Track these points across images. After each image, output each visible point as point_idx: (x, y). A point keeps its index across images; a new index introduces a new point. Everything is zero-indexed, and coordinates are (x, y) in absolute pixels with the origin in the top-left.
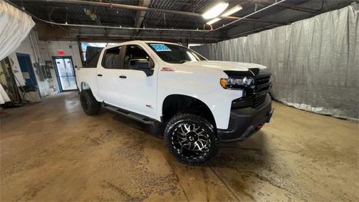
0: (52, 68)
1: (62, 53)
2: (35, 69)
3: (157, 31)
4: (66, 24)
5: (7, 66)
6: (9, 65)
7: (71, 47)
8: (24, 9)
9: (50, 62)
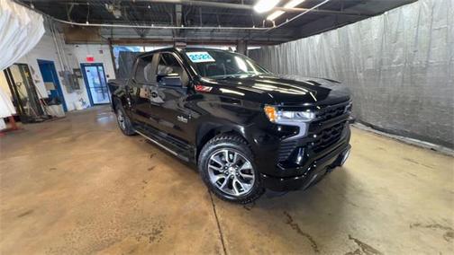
0: (81, 77)
1: (91, 59)
2: (60, 79)
3: (207, 31)
4: (87, 24)
5: (26, 75)
6: (29, 74)
7: (101, 52)
8: (33, 7)
9: (79, 70)
